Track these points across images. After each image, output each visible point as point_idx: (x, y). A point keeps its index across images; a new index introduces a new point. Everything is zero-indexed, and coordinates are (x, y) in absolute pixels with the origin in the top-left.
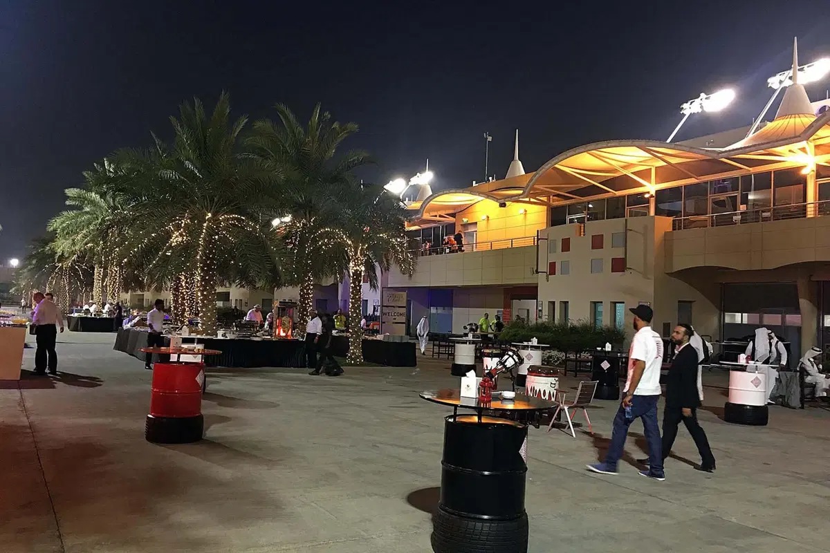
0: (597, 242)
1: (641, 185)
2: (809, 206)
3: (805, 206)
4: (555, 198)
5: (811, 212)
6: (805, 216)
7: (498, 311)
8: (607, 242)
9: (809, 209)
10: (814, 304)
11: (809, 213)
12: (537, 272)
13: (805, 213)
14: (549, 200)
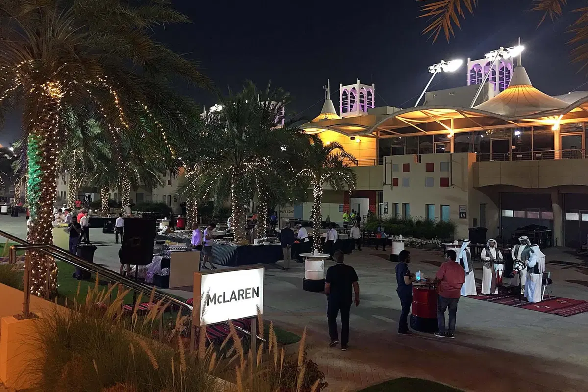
0: (430, 167)
1: (445, 129)
2: (556, 152)
3: (554, 152)
4: (381, 133)
5: (557, 156)
6: (554, 159)
7: (340, 206)
8: (437, 167)
9: (556, 154)
10: (560, 206)
11: (556, 156)
12: (385, 184)
13: (554, 156)
14: (377, 133)
